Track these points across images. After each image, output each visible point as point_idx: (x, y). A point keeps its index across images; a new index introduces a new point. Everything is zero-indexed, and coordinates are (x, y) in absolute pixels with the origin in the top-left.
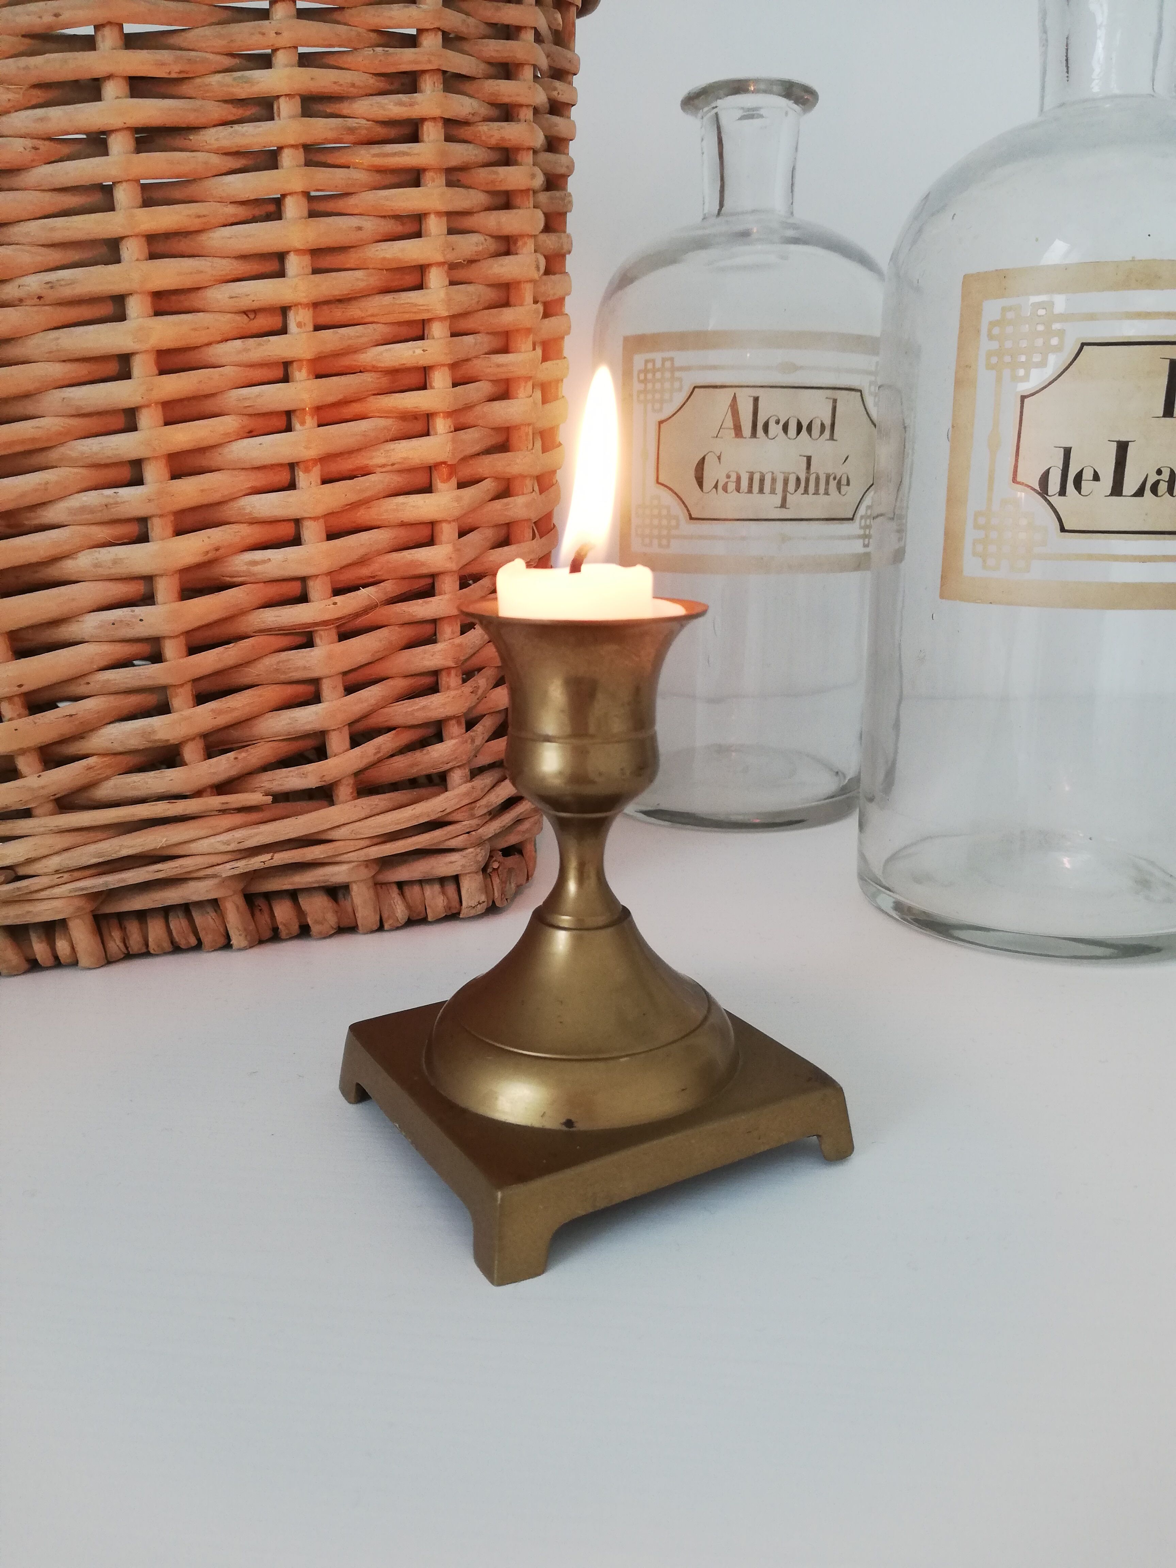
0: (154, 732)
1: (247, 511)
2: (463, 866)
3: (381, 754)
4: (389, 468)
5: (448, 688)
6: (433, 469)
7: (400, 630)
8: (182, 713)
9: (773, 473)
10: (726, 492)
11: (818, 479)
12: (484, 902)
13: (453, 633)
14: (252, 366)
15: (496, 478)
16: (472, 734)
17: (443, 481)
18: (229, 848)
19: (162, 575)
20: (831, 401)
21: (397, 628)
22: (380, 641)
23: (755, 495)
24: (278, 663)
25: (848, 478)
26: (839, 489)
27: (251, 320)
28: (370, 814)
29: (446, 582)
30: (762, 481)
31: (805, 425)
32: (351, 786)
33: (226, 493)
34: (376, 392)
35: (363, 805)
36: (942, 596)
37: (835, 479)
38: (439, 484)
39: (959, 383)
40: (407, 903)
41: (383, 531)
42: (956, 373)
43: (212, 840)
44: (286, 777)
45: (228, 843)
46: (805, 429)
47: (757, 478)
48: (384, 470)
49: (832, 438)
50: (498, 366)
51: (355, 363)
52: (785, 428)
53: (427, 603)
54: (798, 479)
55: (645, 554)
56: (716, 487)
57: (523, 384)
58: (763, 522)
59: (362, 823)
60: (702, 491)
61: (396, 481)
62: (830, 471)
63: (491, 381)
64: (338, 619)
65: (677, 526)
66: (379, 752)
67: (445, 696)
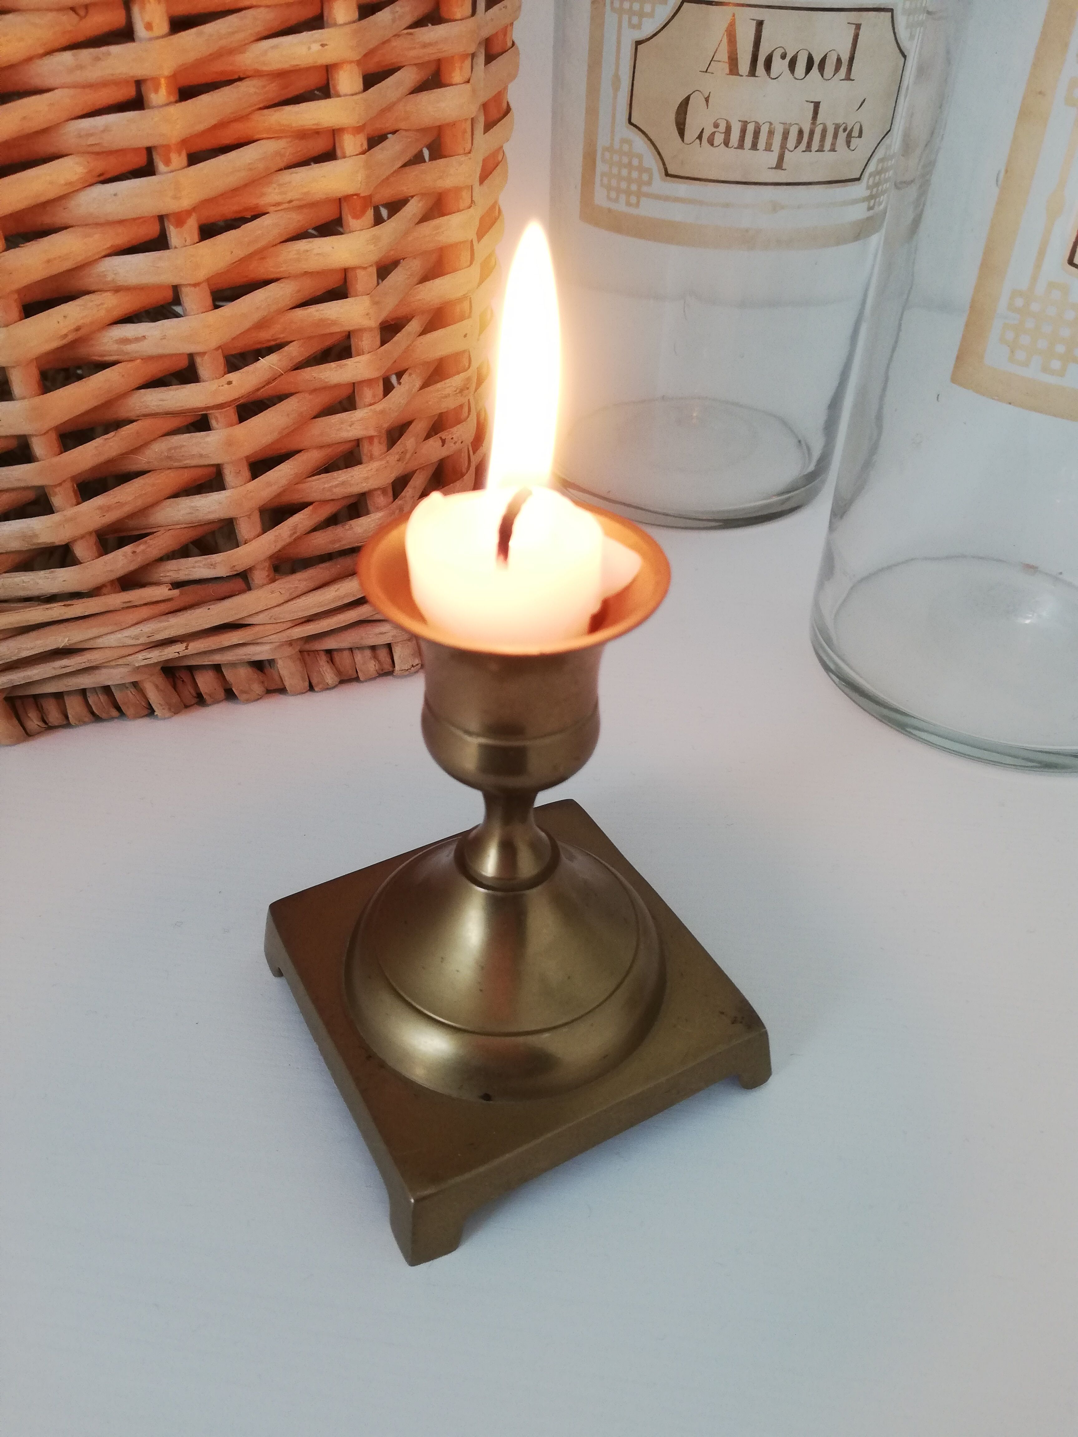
0: (36, 536)
1: (109, 279)
2: (394, 636)
3: (298, 534)
4: (286, 206)
5: (372, 458)
6: (343, 201)
7: (311, 397)
8: (65, 513)
9: (771, 124)
10: (712, 145)
11: (824, 131)
12: (417, 665)
13: (374, 396)
14: (91, 86)
15: (423, 195)
16: (400, 502)
17: (356, 217)
18: (139, 642)
19: (14, 367)
20: (854, 26)
21: (307, 395)
22: (288, 415)
23: (747, 152)
24: (170, 449)
25: (861, 126)
26: (848, 143)
27: (81, 18)
28: (289, 598)
29: (364, 339)
30: (757, 133)
31: (817, 60)
32: (267, 569)
33: (80, 258)
34: (261, 105)
35: (280, 590)
36: (954, 379)
37: (845, 130)
38: (351, 222)
39: (1025, 114)
40: (336, 669)
41: (282, 285)
42: (1024, 98)
43: (119, 635)
44: (193, 567)
45: (136, 638)
46: (817, 66)
47: (751, 128)
48: (279, 208)
49: (848, 78)
50: (425, 46)
51: (230, 68)
52: (792, 65)
53: (341, 367)
54: (801, 132)
55: (610, 210)
56: (700, 137)
57: (457, 65)
58: (753, 186)
59: (282, 607)
60: (683, 141)
61: (295, 220)
62: (840, 121)
63: (415, 64)
64: (235, 400)
65: (649, 183)
66: (295, 533)
67: (367, 469)
